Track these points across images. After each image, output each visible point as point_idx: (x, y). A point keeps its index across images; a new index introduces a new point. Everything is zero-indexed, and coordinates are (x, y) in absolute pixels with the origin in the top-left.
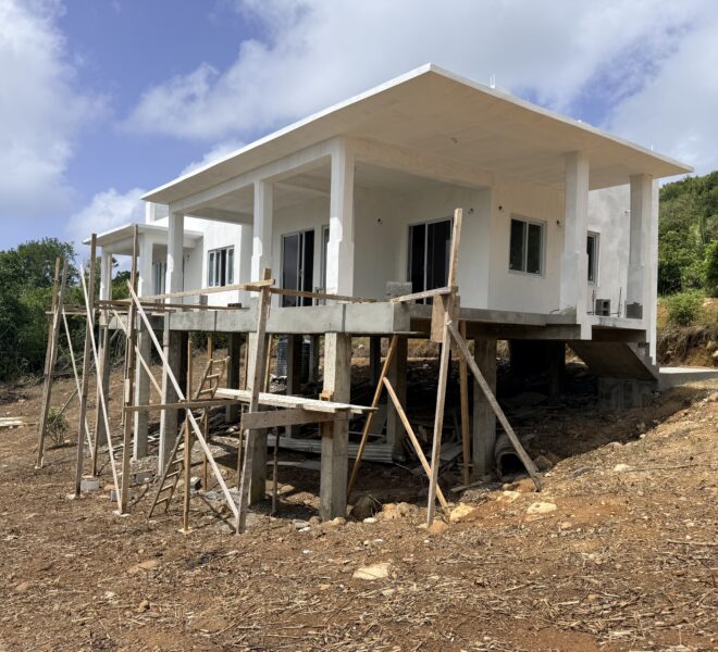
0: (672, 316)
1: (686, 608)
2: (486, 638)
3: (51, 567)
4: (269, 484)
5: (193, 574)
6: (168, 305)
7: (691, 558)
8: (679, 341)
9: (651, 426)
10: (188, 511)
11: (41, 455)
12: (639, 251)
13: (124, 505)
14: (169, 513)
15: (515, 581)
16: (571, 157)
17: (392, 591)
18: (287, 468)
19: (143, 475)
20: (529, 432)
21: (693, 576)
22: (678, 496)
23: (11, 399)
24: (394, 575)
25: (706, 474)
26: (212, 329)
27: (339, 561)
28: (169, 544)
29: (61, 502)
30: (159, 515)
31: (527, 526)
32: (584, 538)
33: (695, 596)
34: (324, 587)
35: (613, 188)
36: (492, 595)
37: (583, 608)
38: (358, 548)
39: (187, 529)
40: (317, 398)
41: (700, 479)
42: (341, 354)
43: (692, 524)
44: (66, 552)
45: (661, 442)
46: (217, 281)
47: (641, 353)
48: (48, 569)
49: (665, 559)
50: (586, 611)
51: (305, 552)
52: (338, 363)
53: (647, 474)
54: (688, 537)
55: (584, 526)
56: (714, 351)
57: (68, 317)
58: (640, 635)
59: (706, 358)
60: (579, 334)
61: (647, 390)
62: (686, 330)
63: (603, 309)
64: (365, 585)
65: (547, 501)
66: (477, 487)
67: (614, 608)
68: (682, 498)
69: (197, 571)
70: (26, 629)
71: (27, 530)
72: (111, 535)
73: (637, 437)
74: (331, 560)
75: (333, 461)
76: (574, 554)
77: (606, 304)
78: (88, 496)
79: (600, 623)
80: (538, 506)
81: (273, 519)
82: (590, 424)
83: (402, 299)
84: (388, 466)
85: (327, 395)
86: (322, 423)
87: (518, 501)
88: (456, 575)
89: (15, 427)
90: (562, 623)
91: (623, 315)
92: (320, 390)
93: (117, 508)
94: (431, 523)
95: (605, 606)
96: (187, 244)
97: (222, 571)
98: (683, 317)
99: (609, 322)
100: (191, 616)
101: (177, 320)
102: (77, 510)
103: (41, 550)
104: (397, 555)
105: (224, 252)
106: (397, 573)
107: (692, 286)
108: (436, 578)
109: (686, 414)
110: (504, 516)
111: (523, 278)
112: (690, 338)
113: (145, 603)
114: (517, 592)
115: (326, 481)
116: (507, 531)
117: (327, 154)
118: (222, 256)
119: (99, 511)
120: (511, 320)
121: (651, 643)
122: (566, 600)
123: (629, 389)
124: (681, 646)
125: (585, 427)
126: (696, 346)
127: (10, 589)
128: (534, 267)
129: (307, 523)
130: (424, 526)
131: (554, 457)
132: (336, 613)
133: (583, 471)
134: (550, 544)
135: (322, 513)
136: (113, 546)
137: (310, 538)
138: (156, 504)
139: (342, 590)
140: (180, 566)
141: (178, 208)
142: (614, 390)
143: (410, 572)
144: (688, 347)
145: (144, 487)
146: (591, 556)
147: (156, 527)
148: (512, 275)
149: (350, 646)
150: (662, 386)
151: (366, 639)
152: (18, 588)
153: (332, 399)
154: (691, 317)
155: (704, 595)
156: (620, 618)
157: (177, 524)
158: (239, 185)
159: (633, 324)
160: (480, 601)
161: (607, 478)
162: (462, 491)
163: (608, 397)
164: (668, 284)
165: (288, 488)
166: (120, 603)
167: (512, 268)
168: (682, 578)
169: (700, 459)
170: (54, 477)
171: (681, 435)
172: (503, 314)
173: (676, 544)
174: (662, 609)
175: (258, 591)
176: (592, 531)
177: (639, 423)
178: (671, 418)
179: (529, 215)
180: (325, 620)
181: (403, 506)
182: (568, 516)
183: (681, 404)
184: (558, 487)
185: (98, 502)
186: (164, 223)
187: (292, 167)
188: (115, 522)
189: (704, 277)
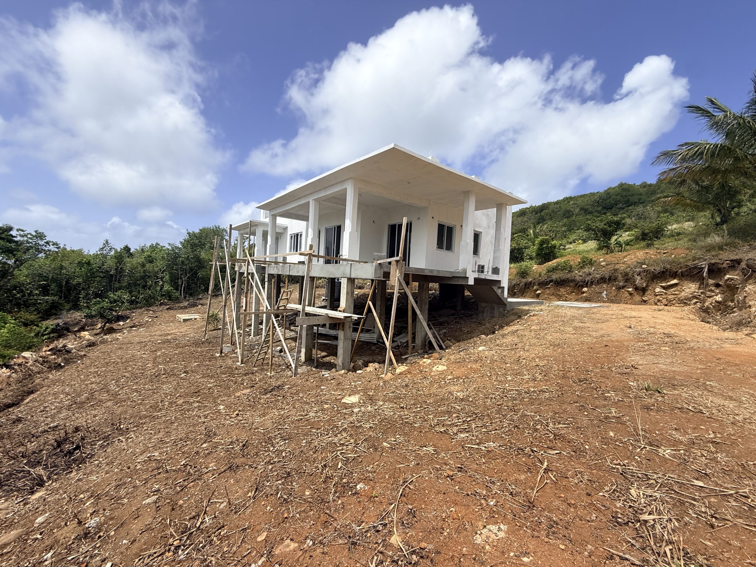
0: (518, 273)
1: (499, 423)
2: (397, 436)
3: (199, 391)
4: (314, 351)
5: (265, 397)
6: (268, 262)
7: (506, 396)
8: (521, 285)
9: (501, 327)
10: (272, 364)
11: (206, 334)
12: (499, 242)
13: (242, 360)
14: (263, 365)
15: (419, 406)
16: (467, 193)
17: (359, 409)
18: (325, 344)
19: (255, 345)
20: (444, 329)
21: (505, 406)
22: (507, 364)
23: (194, 305)
24: (361, 401)
25: (522, 353)
26: (288, 274)
27: (336, 393)
28: (260, 381)
29: (213, 357)
30: (259, 365)
31: (431, 377)
32: (457, 385)
33: (504, 416)
34: (326, 406)
35: (489, 210)
36: (406, 413)
37: (449, 421)
38: (348, 386)
39: (271, 373)
40: (337, 310)
41: (518, 355)
42: (349, 289)
43: (510, 379)
44: (209, 384)
45: (503, 336)
46: (294, 249)
47: (499, 291)
48: (197, 393)
49: (494, 396)
50: (450, 423)
51: (322, 387)
52: (347, 293)
53: (493, 352)
54: (507, 385)
55: (458, 378)
56: (537, 291)
57: (220, 265)
58: (473, 436)
59: (533, 294)
60: (468, 282)
61: (501, 310)
62: (524, 280)
63: (481, 269)
64: (346, 406)
65: (443, 365)
66: (414, 356)
67: (464, 421)
68: (508, 365)
69: (268, 396)
70: (176, 424)
71: (192, 372)
72: (233, 375)
73: (494, 333)
74: (333, 392)
75: (344, 342)
76: (451, 393)
77: (483, 267)
78: (226, 355)
79: (455, 429)
80: (438, 367)
81: (314, 369)
82: (473, 325)
83: (379, 262)
84: (375, 344)
85: (342, 310)
86: (339, 323)
87: (430, 364)
88: (392, 402)
89: (195, 319)
90: (437, 429)
91: (490, 273)
92: (339, 306)
93: (238, 362)
94: (386, 374)
95: (460, 421)
96: (278, 230)
97: (280, 396)
98: (523, 274)
99: (483, 276)
100: (258, 420)
101: (272, 269)
102: (220, 362)
103: (197, 382)
104: (365, 391)
105: (297, 235)
106: (363, 400)
107: (528, 259)
108: (382, 403)
109: (518, 322)
110: (421, 372)
111: (444, 253)
112: (526, 284)
113: (237, 412)
114: (419, 412)
115: (340, 351)
116: (421, 379)
117: (344, 187)
118: (297, 237)
119: (230, 362)
120: (435, 274)
121: (477, 441)
122: (441, 417)
123: (493, 309)
124: (492, 443)
125: (470, 327)
126: (528, 288)
127: (175, 403)
128: (449, 247)
129: (329, 372)
130: (383, 376)
131: (454, 341)
132: (328, 421)
133: (463, 350)
134: (440, 387)
135: (337, 367)
136: (232, 381)
137: (327, 380)
138: (257, 360)
139: (335, 408)
140: (260, 393)
141: (274, 213)
142: (486, 309)
143: (370, 399)
144: (525, 289)
145: (255, 351)
146: (459, 394)
147: (257, 372)
148: (438, 251)
149: (330, 439)
150: (508, 308)
151: (339, 435)
152: (178, 403)
153: (344, 311)
154: (527, 274)
155: (508, 416)
156: (466, 427)
157: (267, 370)
158: (302, 202)
159: (495, 277)
160: (400, 416)
161: (474, 354)
162: (408, 358)
163: (483, 312)
164: (517, 258)
165: (324, 354)
166: (226, 412)
167: (438, 248)
168: (500, 407)
169: (520, 345)
170: (211, 345)
171: (513, 333)
172: (431, 271)
173: (500, 388)
174: (487, 422)
175: (294, 408)
176: (461, 381)
177: (496, 326)
178: (511, 324)
179: (447, 222)
180: (322, 424)
181: (376, 365)
182: (452, 373)
183: (517, 317)
184: (451, 357)
185: (231, 358)
186: (267, 220)
187: (328, 193)
188: (236, 369)
189: (534, 254)
